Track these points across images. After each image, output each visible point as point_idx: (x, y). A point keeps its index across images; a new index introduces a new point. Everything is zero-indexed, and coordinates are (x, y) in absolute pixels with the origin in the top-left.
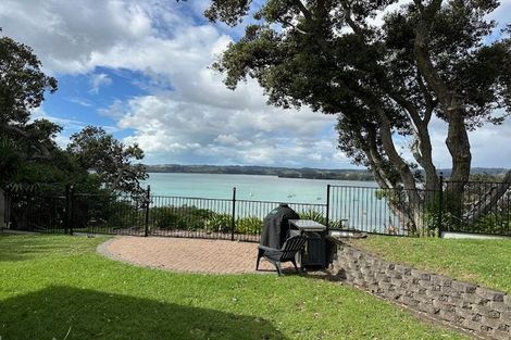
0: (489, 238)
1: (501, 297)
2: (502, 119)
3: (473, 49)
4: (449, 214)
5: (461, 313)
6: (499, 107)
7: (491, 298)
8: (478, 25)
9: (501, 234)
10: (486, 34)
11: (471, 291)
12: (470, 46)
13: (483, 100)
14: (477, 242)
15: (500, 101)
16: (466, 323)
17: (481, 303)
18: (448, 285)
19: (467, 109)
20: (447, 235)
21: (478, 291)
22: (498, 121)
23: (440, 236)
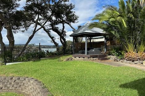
0: (19, 63)
1: (19, 78)
2: (24, 31)
3: (14, 10)
4: (8, 58)
5: (9, 86)
6: (23, 28)
7: (17, 79)
8: (15, 4)
9: (23, 61)
10: (18, 7)
11: (12, 79)
12: (13, 9)
13: (18, 25)
14: (16, 64)
15: (23, 26)
16: (10, 88)
17: (14, 81)
18: (5, 79)
19: (14, 27)
20: (7, 64)
21: (14, 78)
22: (23, 31)
23: (5, 65)
